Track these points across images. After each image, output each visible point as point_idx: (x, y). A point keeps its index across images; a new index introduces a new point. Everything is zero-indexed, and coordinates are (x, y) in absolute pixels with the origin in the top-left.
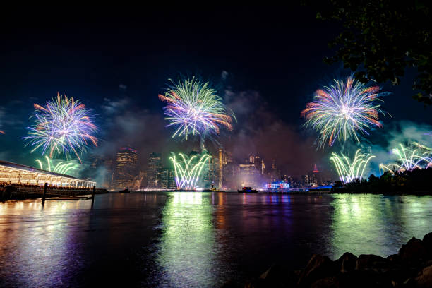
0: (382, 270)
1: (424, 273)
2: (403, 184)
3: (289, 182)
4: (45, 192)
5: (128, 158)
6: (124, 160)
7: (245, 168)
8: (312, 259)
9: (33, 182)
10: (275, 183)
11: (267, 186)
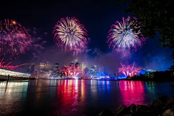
0: (148, 111)
1: (166, 113)
2: (152, 77)
3: (109, 76)
4: (8, 78)
5: (45, 65)
6: (43, 66)
7: (93, 70)
8: (120, 107)
9: (3, 74)
10: (104, 76)
11: (101, 77)
